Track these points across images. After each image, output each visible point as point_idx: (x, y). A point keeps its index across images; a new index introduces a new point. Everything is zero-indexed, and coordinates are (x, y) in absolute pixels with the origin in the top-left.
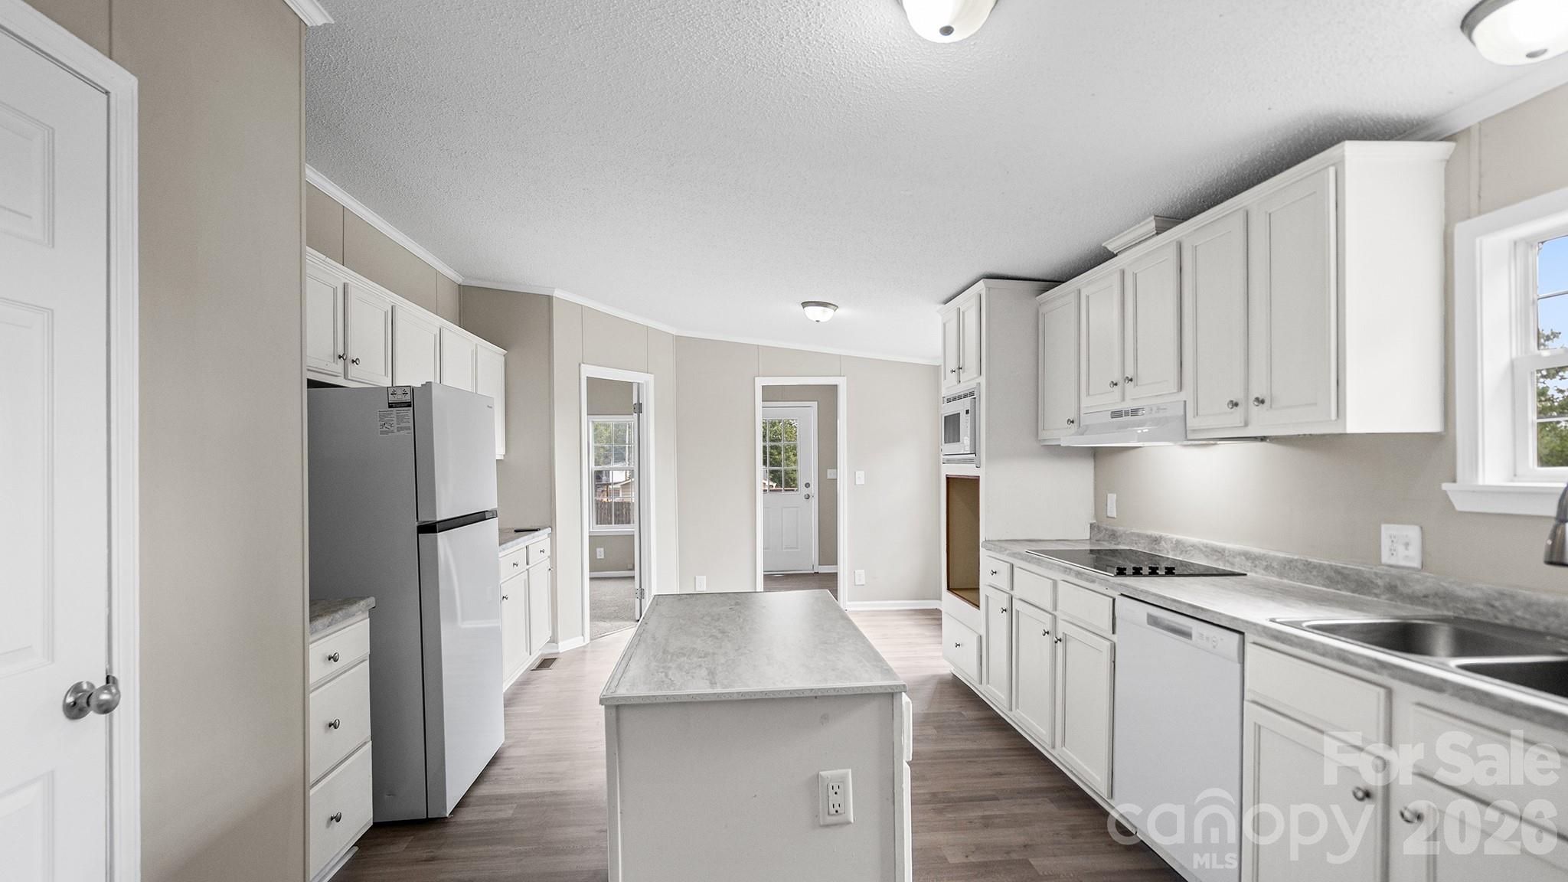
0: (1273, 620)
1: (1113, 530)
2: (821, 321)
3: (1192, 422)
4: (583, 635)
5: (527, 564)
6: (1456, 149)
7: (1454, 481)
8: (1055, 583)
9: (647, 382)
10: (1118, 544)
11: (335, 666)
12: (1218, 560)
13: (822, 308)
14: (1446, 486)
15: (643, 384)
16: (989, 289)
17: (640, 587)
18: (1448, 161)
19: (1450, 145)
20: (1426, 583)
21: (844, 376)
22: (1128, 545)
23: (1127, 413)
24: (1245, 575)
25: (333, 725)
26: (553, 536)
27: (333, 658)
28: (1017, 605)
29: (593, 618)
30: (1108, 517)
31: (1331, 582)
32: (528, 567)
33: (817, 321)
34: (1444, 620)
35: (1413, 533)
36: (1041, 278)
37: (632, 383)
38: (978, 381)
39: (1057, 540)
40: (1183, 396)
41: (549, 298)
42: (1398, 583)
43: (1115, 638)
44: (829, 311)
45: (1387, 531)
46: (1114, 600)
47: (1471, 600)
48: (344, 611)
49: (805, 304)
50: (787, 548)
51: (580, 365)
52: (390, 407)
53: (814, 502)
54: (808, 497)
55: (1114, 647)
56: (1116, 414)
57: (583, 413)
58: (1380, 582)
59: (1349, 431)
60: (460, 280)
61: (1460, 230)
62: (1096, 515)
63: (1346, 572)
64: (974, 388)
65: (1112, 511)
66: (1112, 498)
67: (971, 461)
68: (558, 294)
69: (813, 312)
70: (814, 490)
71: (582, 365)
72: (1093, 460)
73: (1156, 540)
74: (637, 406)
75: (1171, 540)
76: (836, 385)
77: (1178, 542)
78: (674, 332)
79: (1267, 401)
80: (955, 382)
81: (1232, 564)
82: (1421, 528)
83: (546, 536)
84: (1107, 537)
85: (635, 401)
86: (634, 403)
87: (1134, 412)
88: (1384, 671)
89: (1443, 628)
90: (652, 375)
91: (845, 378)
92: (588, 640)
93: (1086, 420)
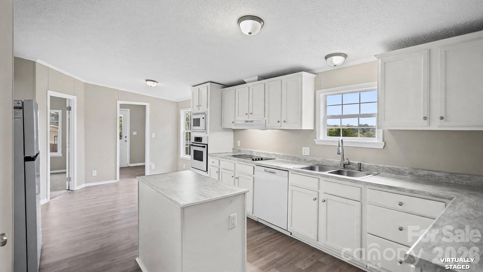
0: (294, 168)
1: (239, 150)
2: (152, 86)
3: (267, 125)
4: (47, 198)
6: (316, 76)
7: (316, 139)
8: (235, 164)
9: (73, 99)
10: (241, 153)
12: (268, 156)
13: (153, 82)
14: (315, 140)
15: (71, 100)
16: (210, 85)
17: (69, 177)
18: (315, 78)
19: (316, 75)
20: (312, 158)
22: (244, 153)
23: (250, 122)
24: (275, 159)
28: (221, 170)
29: (51, 190)
30: (237, 146)
31: (293, 159)
33: (151, 86)
34: (317, 165)
35: (308, 149)
36: (224, 84)
37: (66, 99)
38: (207, 110)
39: (226, 153)
40: (265, 119)
41: (34, 63)
42: (306, 158)
43: (254, 176)
44: (156, 83)
45: (304, 148)
46: (254, 167)
47: (318, 161)
49: (147, 80)
51: (47, 90)
53: (128, 143)
54: (126, 141)
55: (254, 178)
56: (246, 122)
57: (48, 109)
58: (303, 159)
59: (303, 129)
61: (318, 92)
62: (234, 146)
63: (296, 157)
64: (206, 112)
65: (239, 145)
66: (239, 142)
67: (204, 132)
68: (38, 61)
69: (149, 83)
70: (128, 139)
71: (49, 91)
72: (233, 132)
73: (252, 152)
74: (69, 108)
75: (256, 152)
76: (145, 106)
77: (258, 152)
78: (84, 81)
79: (286, 122)
80: (198, 109)
81: (271, 157)
82: (310, 148)
84: (238, 151)
86: (67, 107)
87: (252, 121)
88: (319, 175)
89: (317, 167)
90: (76, 97)
91: (149, 103)
92: (49, 200)
93: (237, 122)
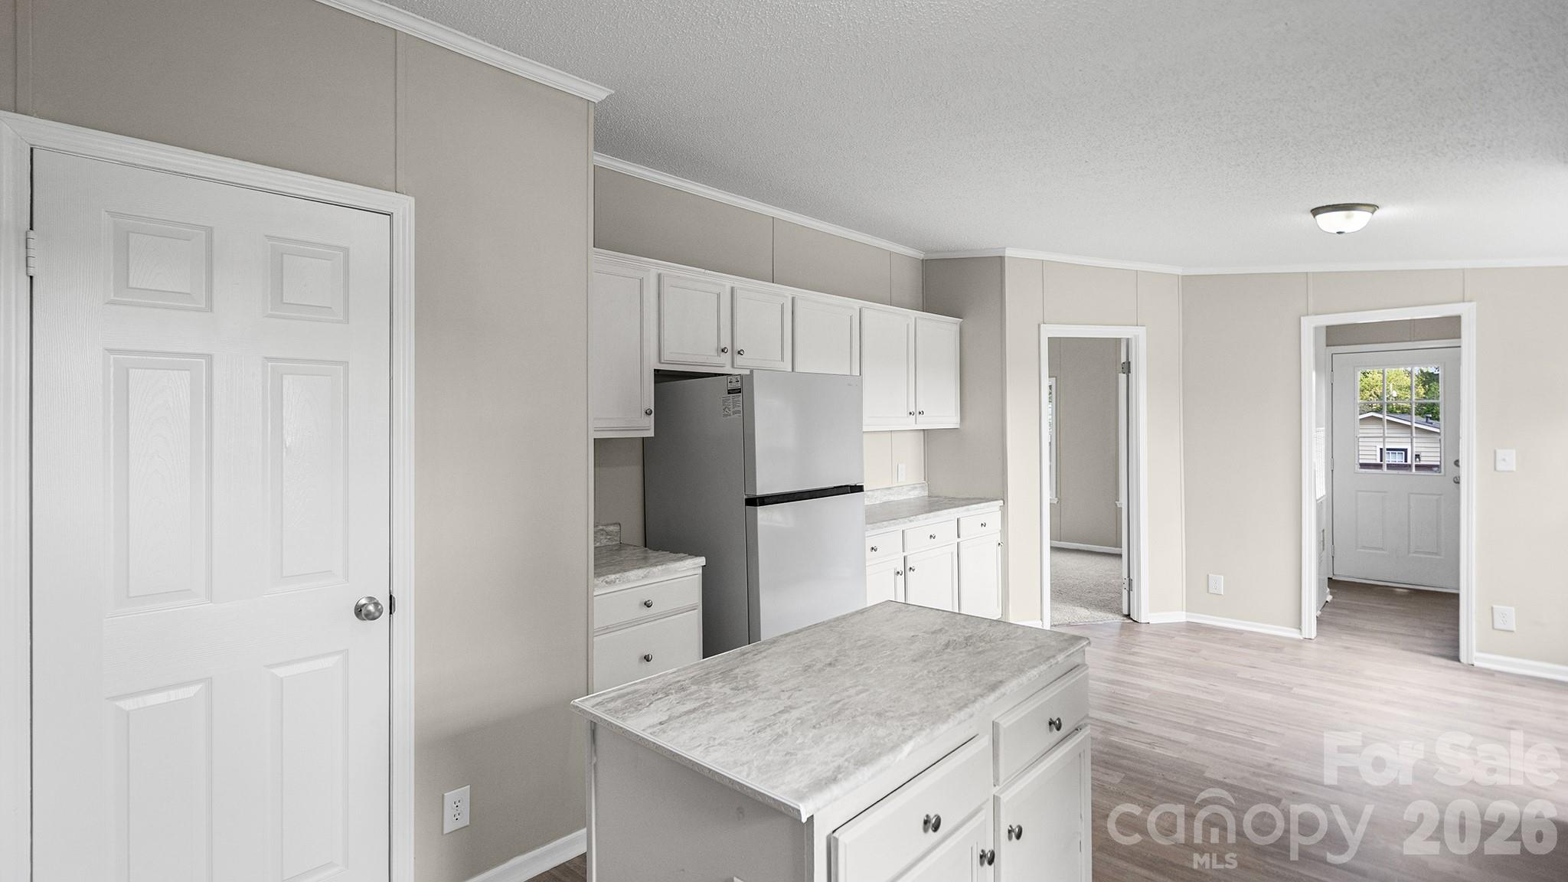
5: (959, 537)
9: (1137, 337)
11: (646, 611)
17: (1129, 576)
21: (1470, 301)
25: (647, 658)
26: (1004, 510)
27: (648, 605)
32: (959, 540)
33: (1339, 233)
37: (1118, 339)
41: (1001, 258)
48: (664, 567)
49: (1316, 211)
50: (1415, 552)
51: (1039, 326)
52: (729, 393)
54: (1458, 480)
57: (1042, 375)
60: (922, 256)
68: (1009, 253)
69: (1330, 222)
71: (1042, 325)
74: (1126, 365)
76: (1458, 317)
78: (1180, 271)
83: (997, 508)
85: (1123, 359)
86: (1121, 362)
90: (1145, 328)
91: (1474, 304)
